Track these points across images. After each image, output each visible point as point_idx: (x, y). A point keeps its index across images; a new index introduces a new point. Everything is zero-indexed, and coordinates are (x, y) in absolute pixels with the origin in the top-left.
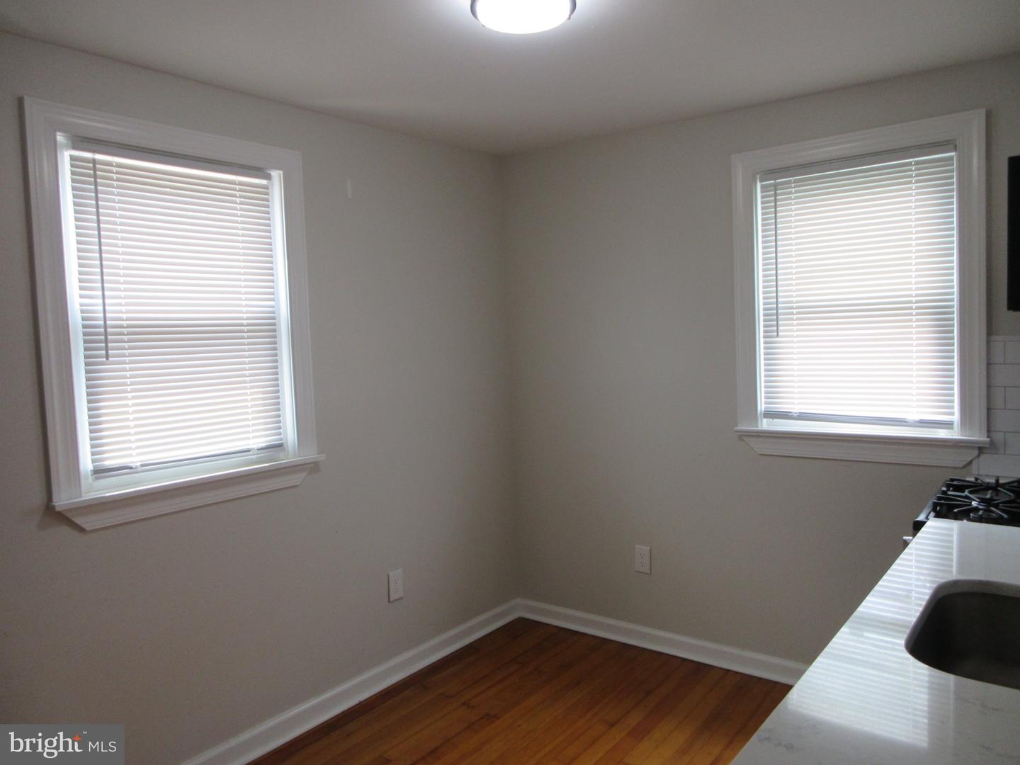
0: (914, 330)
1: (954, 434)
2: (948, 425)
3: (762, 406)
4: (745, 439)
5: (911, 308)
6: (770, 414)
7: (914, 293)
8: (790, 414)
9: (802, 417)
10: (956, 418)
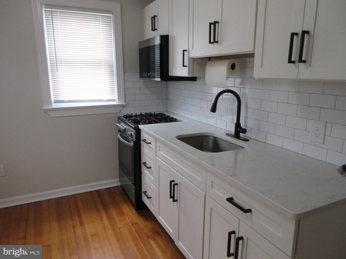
0: (103, 71)
1: (116, 103)
2: (114, 100)
3: (53, 99)
4: (47, 112)
5: (102, 64)
6: (56, 102)
7: (103, 59)
8: (64, 101)
9: (69, 102)
10: (116, 97)
